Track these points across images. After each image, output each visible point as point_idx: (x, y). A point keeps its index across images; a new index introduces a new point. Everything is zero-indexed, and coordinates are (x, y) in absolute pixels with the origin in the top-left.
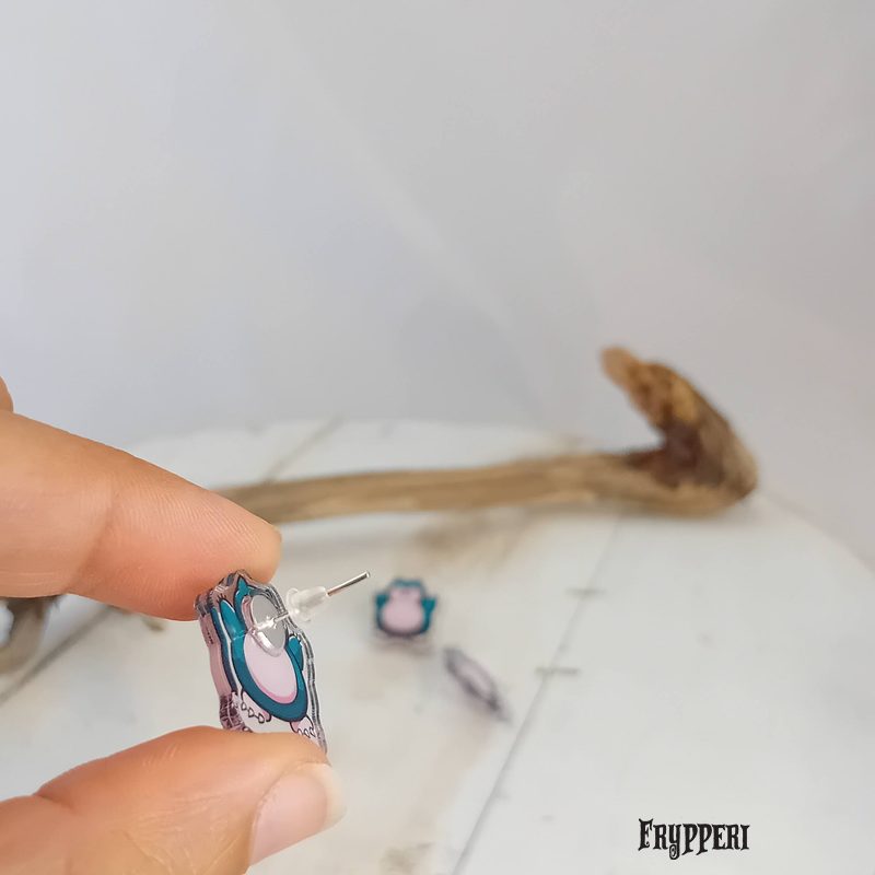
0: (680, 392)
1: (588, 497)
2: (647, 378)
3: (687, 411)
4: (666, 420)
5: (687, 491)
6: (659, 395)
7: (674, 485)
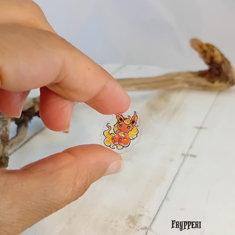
0: (216, 53)
1: (186, 85)
2: (205, 48)
3: (218, 59)
4: (211, 62)
5: (217, 84)
6: (209, 54)
7: (213, 82)
